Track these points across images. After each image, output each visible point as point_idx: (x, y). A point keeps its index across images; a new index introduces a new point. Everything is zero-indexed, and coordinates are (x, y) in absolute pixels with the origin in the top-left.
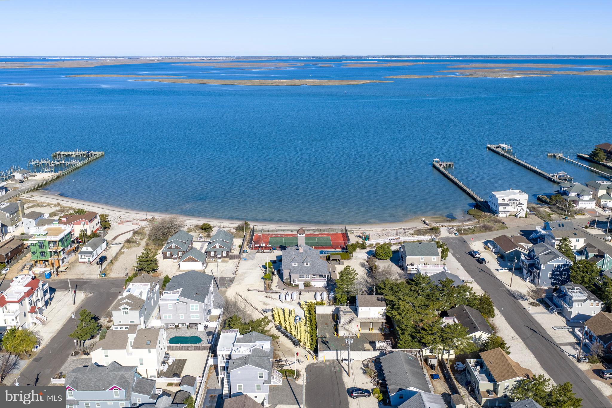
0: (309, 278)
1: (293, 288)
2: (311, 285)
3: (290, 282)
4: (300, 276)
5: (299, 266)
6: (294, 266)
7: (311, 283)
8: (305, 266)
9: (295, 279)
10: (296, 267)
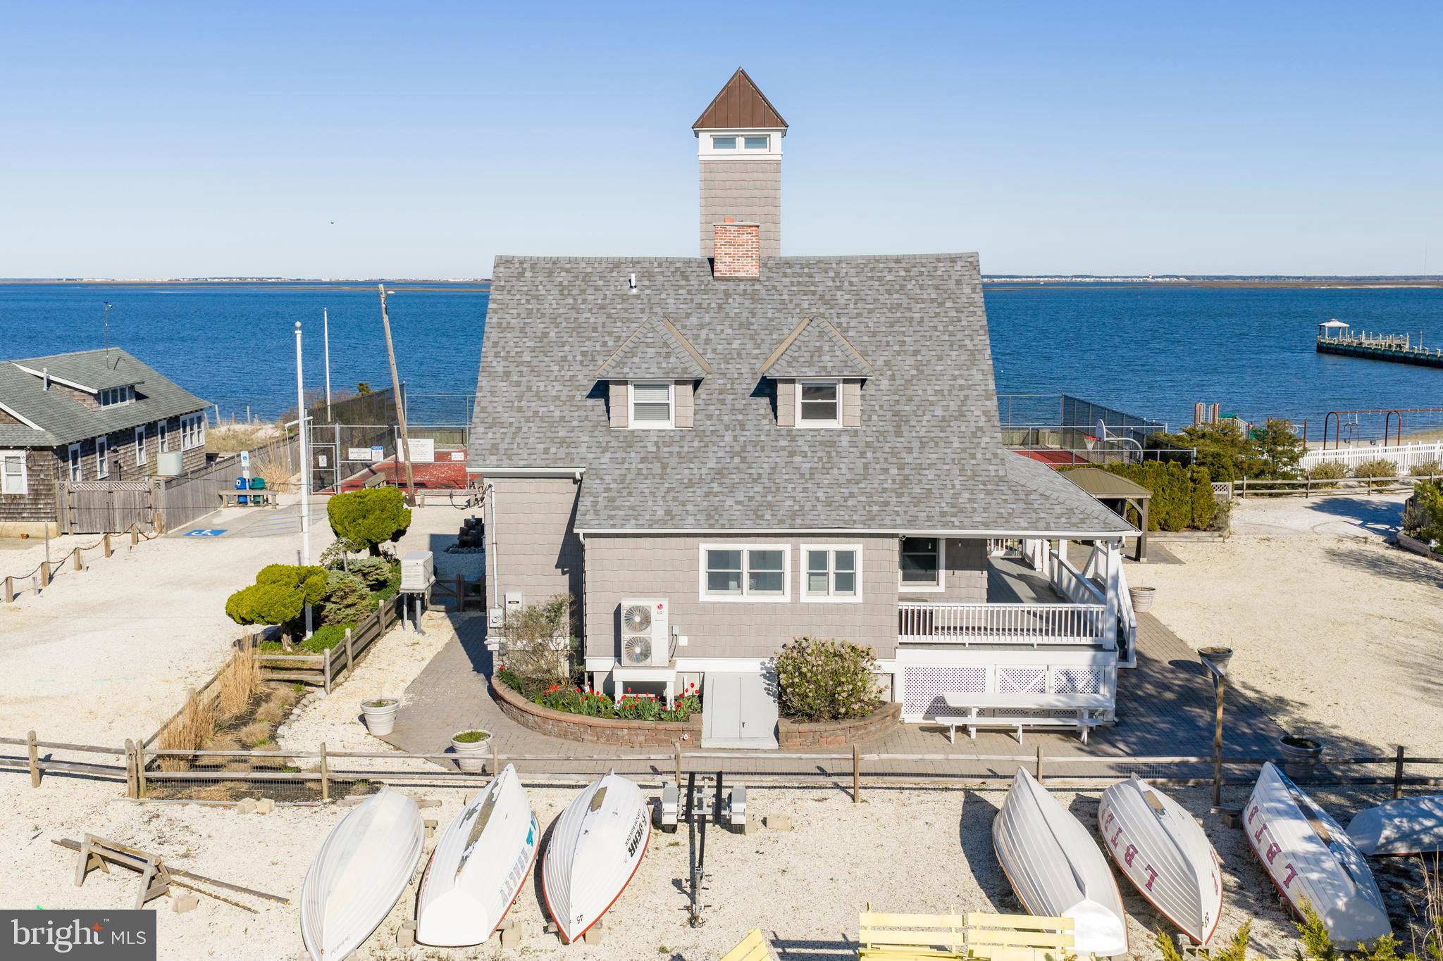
0: (856, 597)
1: (612, 738)
2: (884, 710)
3: (578, 655)
4: (717, 558)
5: (697, 432)
6: (632, 440)
7: (886, 665)
8: (792, 435)
9: (650, 603)
10: (664, 439)
